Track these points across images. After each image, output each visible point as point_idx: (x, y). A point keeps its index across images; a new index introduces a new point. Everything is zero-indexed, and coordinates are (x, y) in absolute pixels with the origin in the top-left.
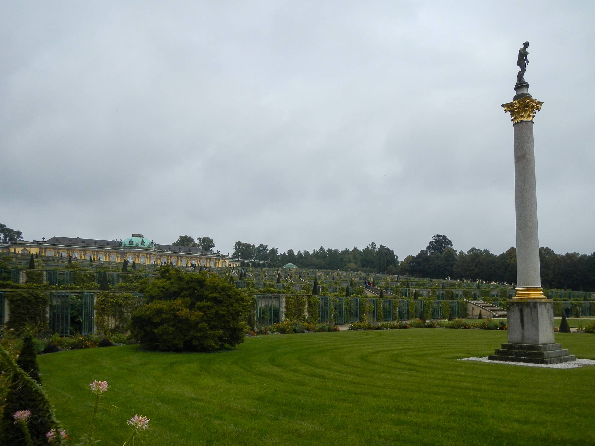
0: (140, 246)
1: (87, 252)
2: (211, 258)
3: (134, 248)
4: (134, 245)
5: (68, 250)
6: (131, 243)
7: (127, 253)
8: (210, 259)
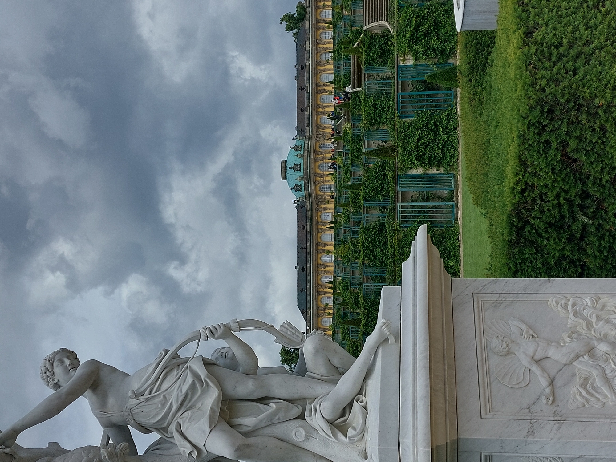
1: (320, 262)
2: (316, 19)
3: (306, 183)
4: (301, 183)
5: (319, 293)
6: (298, 188)
7: (317, 196)
8: (318, 21)
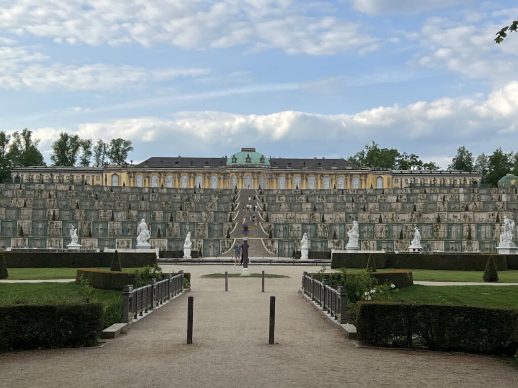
0: (244, 163)
1: (182, 174)
2: (353, 174)
3: (237, 166)
5: (160, 173)
7: (229, 173)
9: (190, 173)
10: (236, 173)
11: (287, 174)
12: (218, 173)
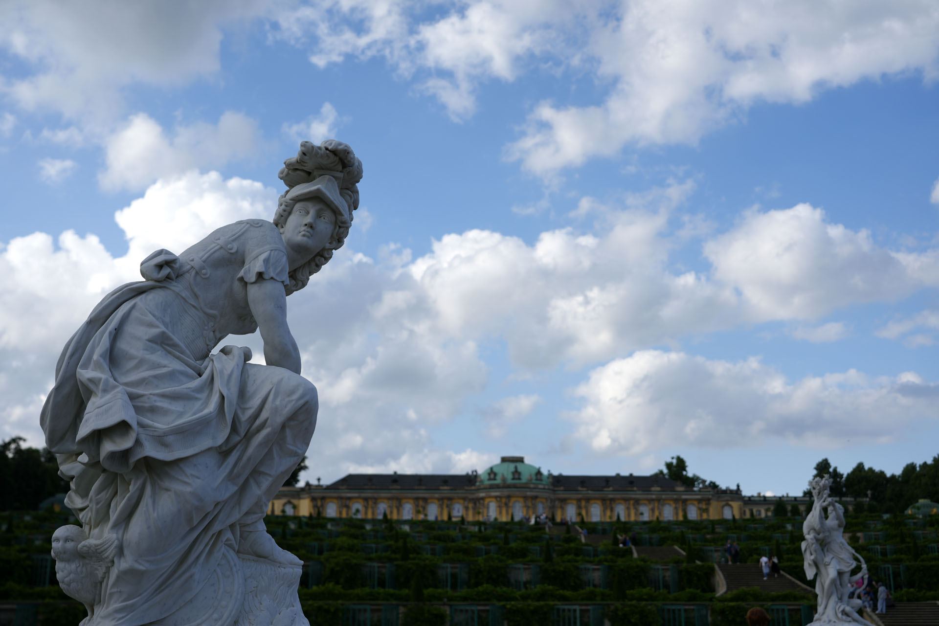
0: (510, 481)
1: (403, 501)
2: (686, 500)
3: (497, 487)
4: (498, 481)
5: (366, 499)
6: (492, 476)
7: (483, 499)
9: (417, 499)
10: (496, 497)
11: (579, 500)
12: (464, 499)
